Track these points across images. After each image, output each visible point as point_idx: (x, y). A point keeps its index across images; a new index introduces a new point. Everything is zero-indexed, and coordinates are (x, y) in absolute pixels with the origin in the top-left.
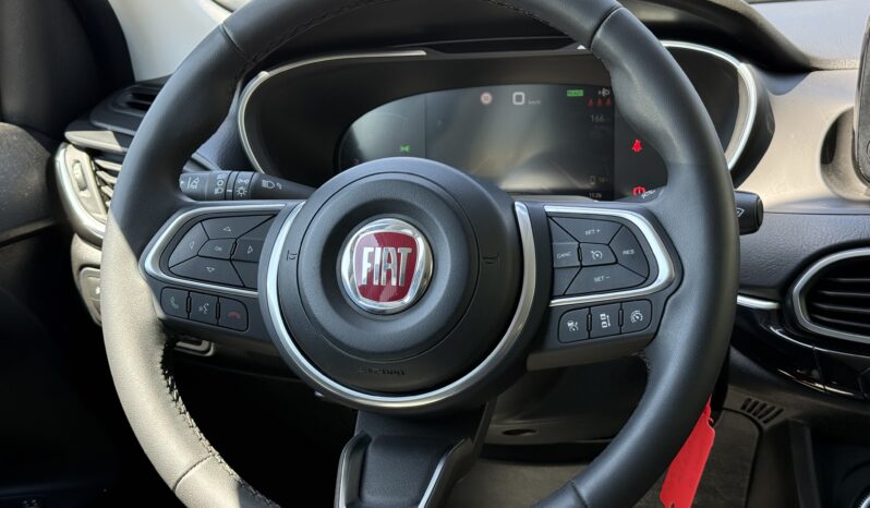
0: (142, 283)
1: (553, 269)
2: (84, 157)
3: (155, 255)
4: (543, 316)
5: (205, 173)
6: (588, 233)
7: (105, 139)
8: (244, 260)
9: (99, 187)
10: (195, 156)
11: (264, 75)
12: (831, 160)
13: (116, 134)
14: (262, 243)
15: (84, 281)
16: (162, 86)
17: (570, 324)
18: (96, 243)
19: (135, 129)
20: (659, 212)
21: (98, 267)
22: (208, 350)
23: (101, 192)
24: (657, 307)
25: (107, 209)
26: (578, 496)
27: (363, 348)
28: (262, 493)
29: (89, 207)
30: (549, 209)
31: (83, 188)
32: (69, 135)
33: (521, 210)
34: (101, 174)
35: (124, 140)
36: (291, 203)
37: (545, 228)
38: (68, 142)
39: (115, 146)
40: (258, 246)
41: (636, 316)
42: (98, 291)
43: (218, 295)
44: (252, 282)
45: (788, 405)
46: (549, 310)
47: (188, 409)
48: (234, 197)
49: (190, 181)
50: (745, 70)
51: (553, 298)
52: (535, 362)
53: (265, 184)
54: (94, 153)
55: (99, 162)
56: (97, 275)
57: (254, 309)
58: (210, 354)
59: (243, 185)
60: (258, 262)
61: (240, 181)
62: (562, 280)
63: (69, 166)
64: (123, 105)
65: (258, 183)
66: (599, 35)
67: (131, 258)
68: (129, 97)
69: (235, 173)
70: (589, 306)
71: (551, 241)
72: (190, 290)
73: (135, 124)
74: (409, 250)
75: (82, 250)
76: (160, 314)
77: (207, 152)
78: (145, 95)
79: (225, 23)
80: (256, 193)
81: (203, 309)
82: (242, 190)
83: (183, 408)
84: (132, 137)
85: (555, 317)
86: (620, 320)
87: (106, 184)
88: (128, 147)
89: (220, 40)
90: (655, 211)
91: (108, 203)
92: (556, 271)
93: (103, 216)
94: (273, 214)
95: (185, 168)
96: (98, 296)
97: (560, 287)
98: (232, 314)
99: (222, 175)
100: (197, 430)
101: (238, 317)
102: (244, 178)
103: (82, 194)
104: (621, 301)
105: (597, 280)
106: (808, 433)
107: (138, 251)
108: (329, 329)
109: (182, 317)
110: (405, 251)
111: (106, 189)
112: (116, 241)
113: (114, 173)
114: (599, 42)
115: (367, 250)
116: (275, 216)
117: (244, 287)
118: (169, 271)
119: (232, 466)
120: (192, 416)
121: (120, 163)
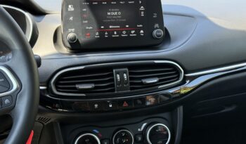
24: (14, 98)
41: (7, 101)
50: (27, 15)
86: (1, 103)
104: (1, 97)
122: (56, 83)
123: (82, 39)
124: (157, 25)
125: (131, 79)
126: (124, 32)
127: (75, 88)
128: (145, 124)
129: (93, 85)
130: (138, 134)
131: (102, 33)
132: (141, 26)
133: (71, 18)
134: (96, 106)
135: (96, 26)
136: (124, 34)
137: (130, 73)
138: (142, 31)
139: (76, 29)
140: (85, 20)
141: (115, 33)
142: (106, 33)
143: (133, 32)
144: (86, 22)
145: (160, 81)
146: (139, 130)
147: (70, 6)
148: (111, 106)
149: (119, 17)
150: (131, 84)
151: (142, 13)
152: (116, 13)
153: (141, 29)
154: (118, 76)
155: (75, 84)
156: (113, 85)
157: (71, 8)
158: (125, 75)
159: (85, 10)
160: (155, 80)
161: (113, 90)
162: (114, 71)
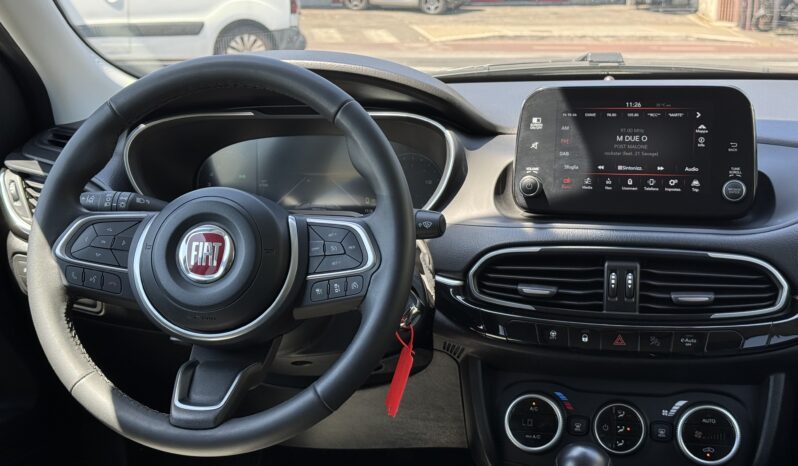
0: (53, 263)
1: (309, 257)
2: (17, 178)
3: (63, 244)
4: (302, 286)
5: (100, 192)
6: (330, 235)
7: (32, 166)
8: (120, 250)
9: (27, 199)
10: (93, 179)
11: (142, 126)
12: (503, 192)
13: (40, 163)
14: (132, 239)
15: (16, 265)
16: (76, 130)
17: (318, 290)
18: (25, 237)
19: (54, 160)
20: (371, 224)
21: (25, 254)
22: (100, 312)
23: (29, 203)
24: (366, 279)
25: (32, 214)
26: (316, 391)
27: (191, 303)
28: (128, 394)
29: (21, 213)
30: (310, 220)
31: (16, 199)
32: (8, 163)
33: (292, 220)
34: (29, 190)
35: (46, 167)
36: (151, 214)
37: (306, 231)
38: (7, 168)
39: (39, 171)
40: (129, 241)
41: (354, 285)
42: (25, 270)
43: (102, 271)
44: (124, 262)
45: (469, 346)
46: (305, 282)
47: (82, 342)
48: (117, 209)
49: (88, 198)
50: (449, 134)
51: (308, 274)
52: (298, 314)
53: (138, 200)
54: (24, 176)
55: (28, 182)
56: (25, 260)
57: (125, 280)
58: (102, 314)
59: (123, 201)
60: (128, 251)
61: (121, 198)
62: (314, 264)
63: (7, 183)
64: (45, 142)
65: (134, 200)
66: (338, 116)
67: (48, 247)
68: (50, 137)
69: (119, 193)
70: (329, 279)
71: (309, 240)
72: (84, 267)
73: (54, 157)
74: (220, 244)
75: (15, 243)
76: (65, 283)
77: (102, 178)
78: (63, 135)
79: (111, 99)
80: (132, 206)
81: (93, 279)
82: (123, 204)
83: (79, 342)
84: (52, 165)
85: (309, 287)
86: (346, 288)
87: (32, 197)
88: (48, 172)
89: (107, 111)
90: (368, 222)
91: (33, 211)
92: (311, 259)
93: (29, 219)
94: (139, 221)
95: (86, 187)
96: (25, 274)
97: (313, 267)
98: (112, 283)
99: (110, 193)
100: (87, 355)
101: (115, 284)
102: (125, 196)
103: (16, 204)
104: (346, 277)
105: (334, 264)
106: (479, 363)
107: (52, 243)
108: (170, 292)
109: (79, 285)
110: (217, 245)
111: (32, 201)
112: (38, 236)
113: (38, 190)
114: (338, 120)
115: (195, 244)
116: (140, 222)
117: (119, 266)
118: (71, 255)
119: (109, 378)
120: (84, 347)
121: (43, 183)
122: (481, 275)
123: (553, 191)
124: (736, 171)
125: (644, 287)
126: (652, 182)
127: (516, 292)
128: (681, 403)
129: (554, 290)
130: (658, 422)
131: (598, 180)
132: (694, 169)
133: (535, 145)
134: (553, 334)
135: (586, 163)
136: (651, 186)
137: (644, 275)
138: (696, 183)
139: (541, 169)
140: (564, 150)
141: (630, 182)
142: (609, 182)
143: (673, 182)
144: (567, 154)
145: (716, 301)
146: (665, 413)
147: (535, 120)
148: (585, 340)
149: (645, 147)
150: (643, 299)
151: (702, 140)
152: (636, 138)
153: (694, 176)
154: (613, 276)
155: (517, 282)
156: (600, 297)
157: (536, 123)
158: (630, 276)
159: (567, 128)
160: (703, 298)
161: (600, 308)
162: (606, 264)
